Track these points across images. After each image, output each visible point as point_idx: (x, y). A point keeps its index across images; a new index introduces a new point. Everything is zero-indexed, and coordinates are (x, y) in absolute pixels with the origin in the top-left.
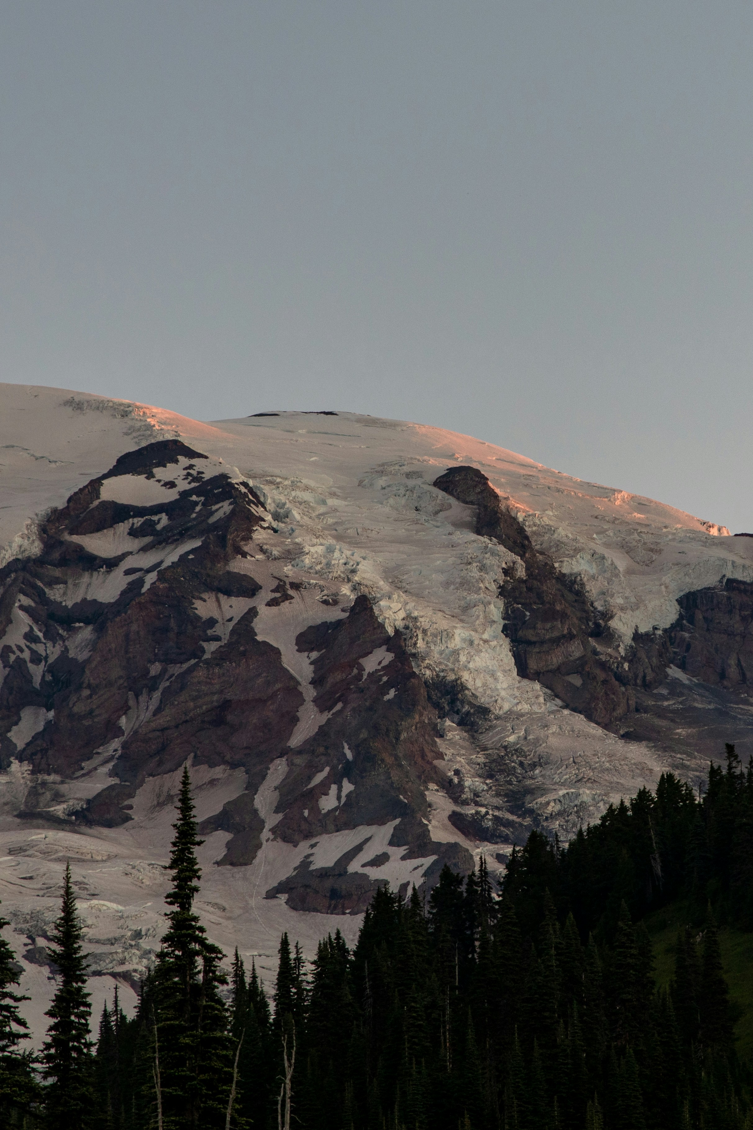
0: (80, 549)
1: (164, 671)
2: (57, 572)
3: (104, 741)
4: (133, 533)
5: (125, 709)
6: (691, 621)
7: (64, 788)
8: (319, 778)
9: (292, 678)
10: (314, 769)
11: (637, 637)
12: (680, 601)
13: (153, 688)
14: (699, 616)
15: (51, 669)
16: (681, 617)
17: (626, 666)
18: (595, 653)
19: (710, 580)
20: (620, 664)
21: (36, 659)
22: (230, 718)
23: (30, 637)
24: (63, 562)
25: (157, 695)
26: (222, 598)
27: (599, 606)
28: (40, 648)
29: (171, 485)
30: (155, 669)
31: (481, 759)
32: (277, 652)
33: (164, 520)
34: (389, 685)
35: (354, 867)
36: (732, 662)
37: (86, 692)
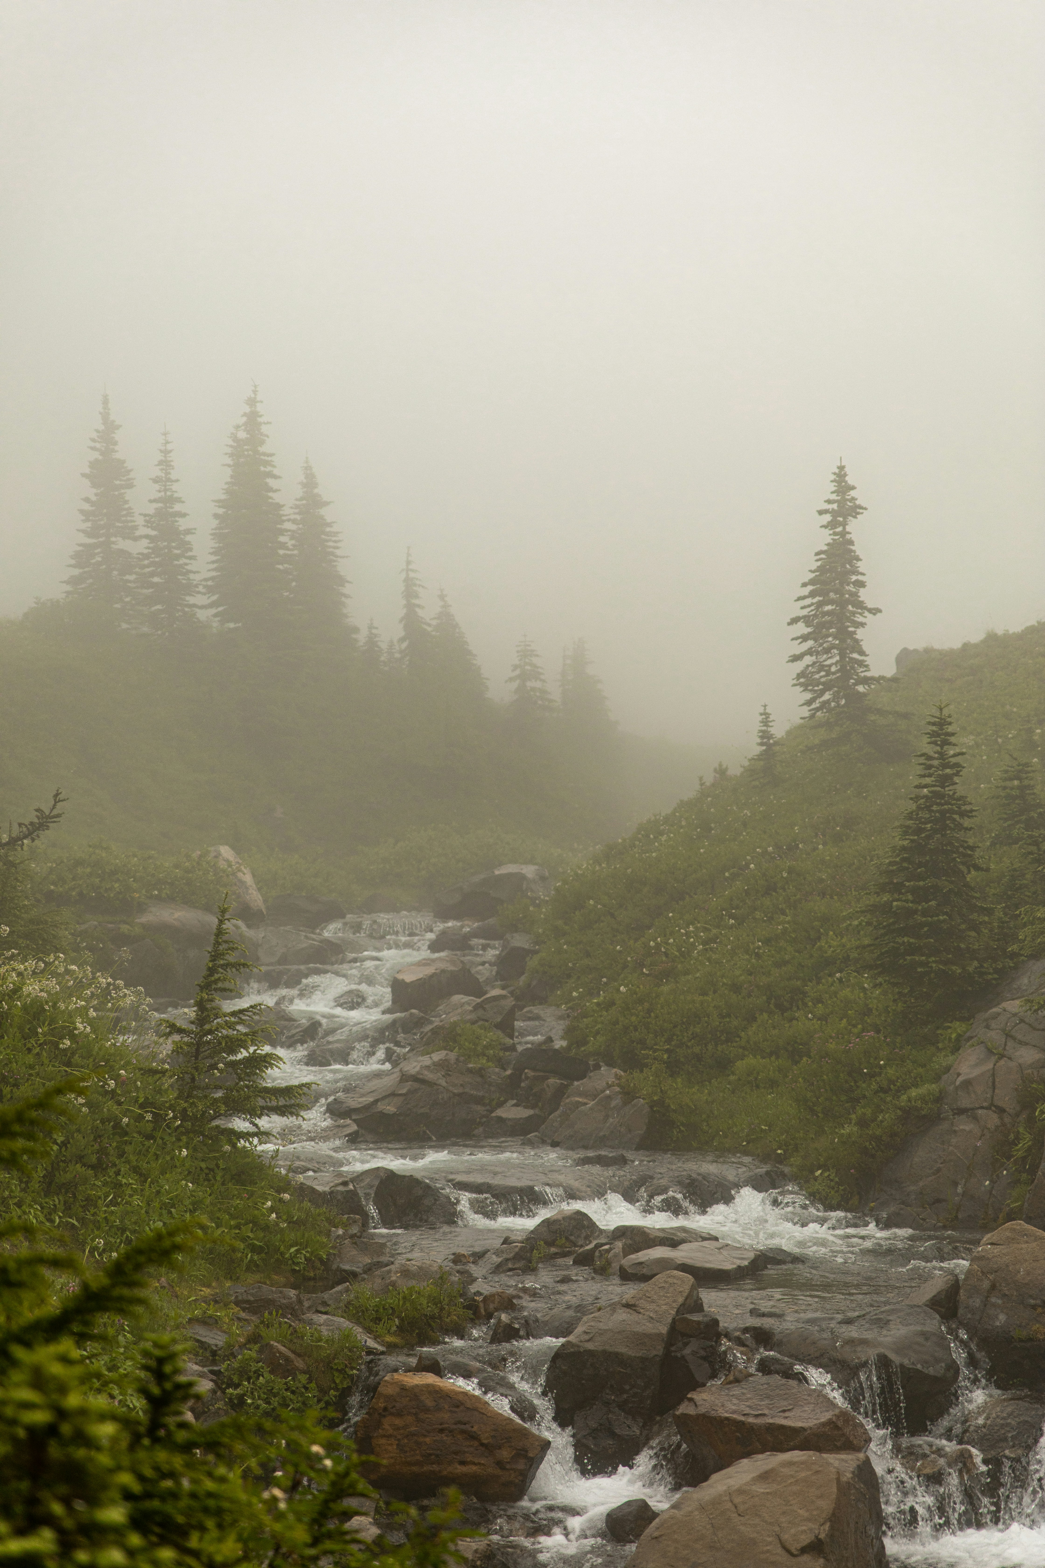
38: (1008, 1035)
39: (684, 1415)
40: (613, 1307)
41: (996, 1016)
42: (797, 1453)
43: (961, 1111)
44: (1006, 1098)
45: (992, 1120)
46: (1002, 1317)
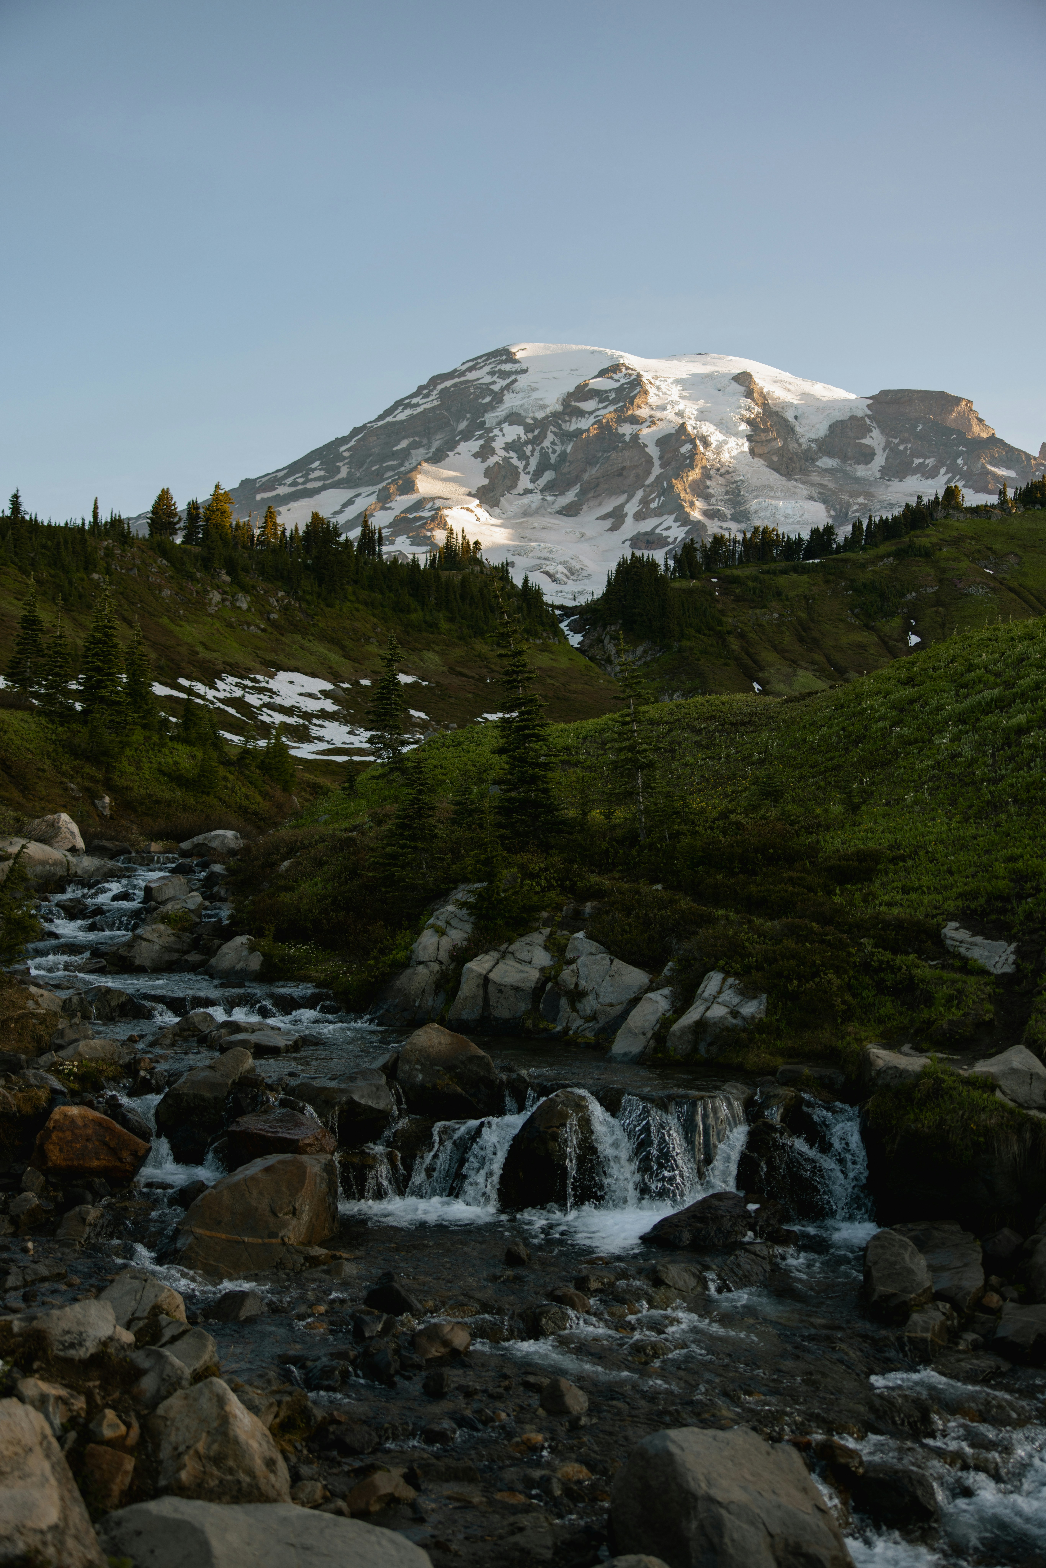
0: (578, 408)
1: (602, 456)
2: (567, 417)
3: (575, 483)
4: (600, 401)
5: (585, 471)
6: (833, 433)
7: (555, 502)
8: (653, 496)
9: (651, 456)
10: (652, 492)
11: (810, 441)
12: (830, 426)
13: (597, 463)
14: (837, 432)
15: (558, 456)
16: (830, 432)
19: (845, 417)
22: (625, 473)
23: (553, 443)
24: (570, 413)
25: (598, 465)
26: (629, 425)
28: (556, 448)
29: (618, 381)
30: (599, 455)
32: (646, 446)
33: (613, 395)
34: (687, 458)
35: (657, 531)
38: (448, 923)
39: (233, 1131)
40: (203, 1069)
41: (442, 913)
42: (290, 1155)
43: (421, 963)
44: (443, 955)
45: (436, 967)
46: (420, 1076)
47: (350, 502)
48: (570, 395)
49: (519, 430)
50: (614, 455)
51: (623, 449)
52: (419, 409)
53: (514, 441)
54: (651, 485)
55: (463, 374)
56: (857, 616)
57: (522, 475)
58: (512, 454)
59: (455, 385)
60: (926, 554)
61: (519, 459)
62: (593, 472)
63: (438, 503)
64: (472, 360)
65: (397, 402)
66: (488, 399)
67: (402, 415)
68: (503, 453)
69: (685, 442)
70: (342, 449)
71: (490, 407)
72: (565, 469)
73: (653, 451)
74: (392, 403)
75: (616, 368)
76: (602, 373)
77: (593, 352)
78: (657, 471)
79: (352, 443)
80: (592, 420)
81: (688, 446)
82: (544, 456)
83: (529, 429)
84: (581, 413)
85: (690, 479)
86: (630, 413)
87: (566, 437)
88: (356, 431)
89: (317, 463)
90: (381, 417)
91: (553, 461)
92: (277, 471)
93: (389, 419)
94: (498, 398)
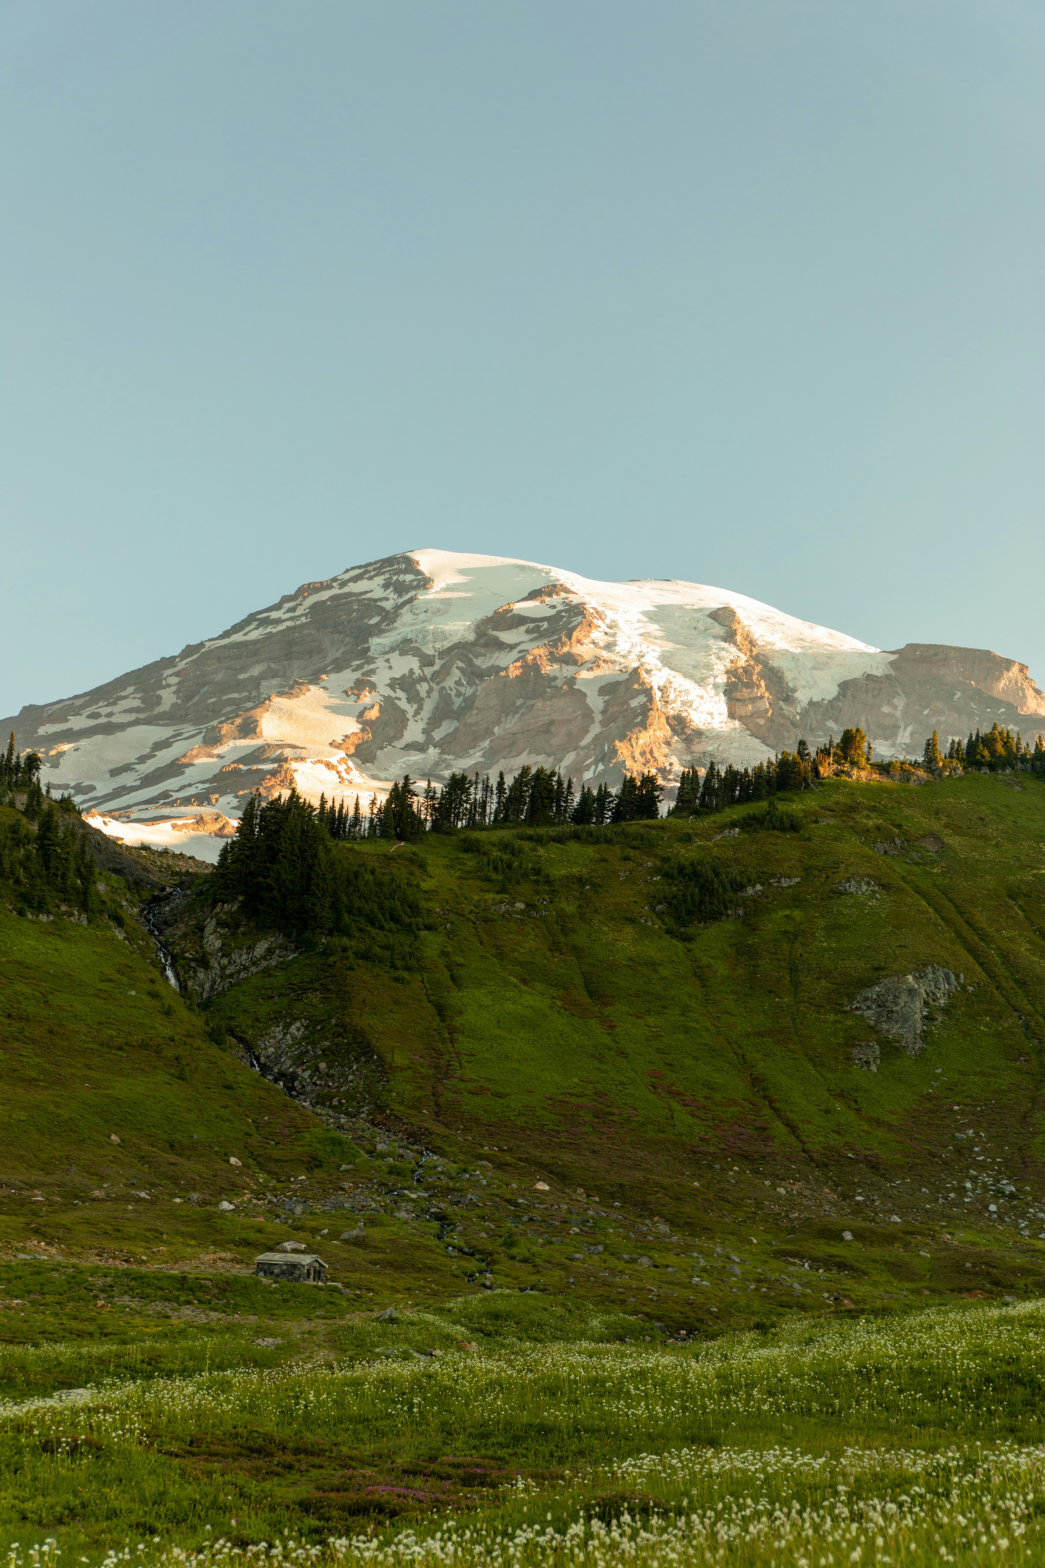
0: (497, 638)
1: (524, 703)
2: (482, 650)
3: (483, 739)
4: (528, 631)
5: (498, 722)
6: (844, 697)
7: (453, 762)
8: (589, 761)
9: (590, 708)
10: (587, 757)
11: (811, 703)
12: (839, 686)
13: (516, 712)
14: (849, 694)
15: (465, 700)
16: (839, 694)
17: (798, 717)
18: (782, 709)
20: (794, 716)
21: (459, 694)
22: (553, 729)
23: (458, 683)
24: (486, 645)
25: (518, 716)
26: (564, 666)
27: (791, 685)
28: (462, 689)
29: (554, 607)
30: (519, 702)
31: (688, 758)
32: (585, 695)
33: (545, 625)
34: (639, 714)
36: (863, 719)
37: (475, 712)
47: (164, 744)
48: (487, 621)
49: (413, 663)
50: (539, 704)
51: (553, 696)
52: (281, 627)
53: (404, 676)
54: (586, 747)
55: (343, 584)
56: (659, 915)
57: (411, 723)
58: (400, 694)
59: (333, 598)
60: (793, 826)
61: (409, 701)
62: (511, 724)
63: (288, 752)
64: (359, 567)
65: (251, 615)
66: (375, 620)
67: (255, 634)
68: (388, 692)
69: (638, 693)
70: (167, 672)
71: (378, 630)
72: (471, 718)
73: (596, 702)
74: (244, 617)
75: (553, 589)
76: (534, 595)
77: (522, 568)
78: (595, 729)
79: (182, 665)
80: (515, 654)
81: (642, 699)
82: (445, 698)
83: (426, 661)
84: (501, 646)
85: (641, 742)
86: (566, 649)
87: (475, 675)
88: (189, 650)
89: (130, 689)
90: (226, 634)
91: (455, 707)
92: (76, 697)
93: (238, 637)
94: (390, 617)
